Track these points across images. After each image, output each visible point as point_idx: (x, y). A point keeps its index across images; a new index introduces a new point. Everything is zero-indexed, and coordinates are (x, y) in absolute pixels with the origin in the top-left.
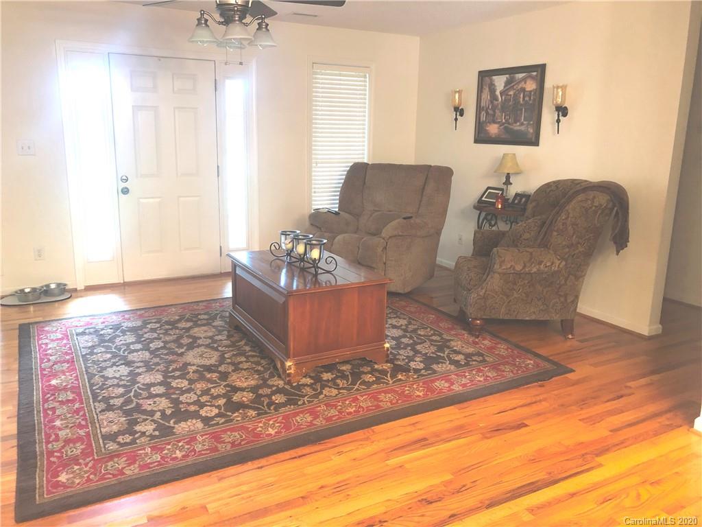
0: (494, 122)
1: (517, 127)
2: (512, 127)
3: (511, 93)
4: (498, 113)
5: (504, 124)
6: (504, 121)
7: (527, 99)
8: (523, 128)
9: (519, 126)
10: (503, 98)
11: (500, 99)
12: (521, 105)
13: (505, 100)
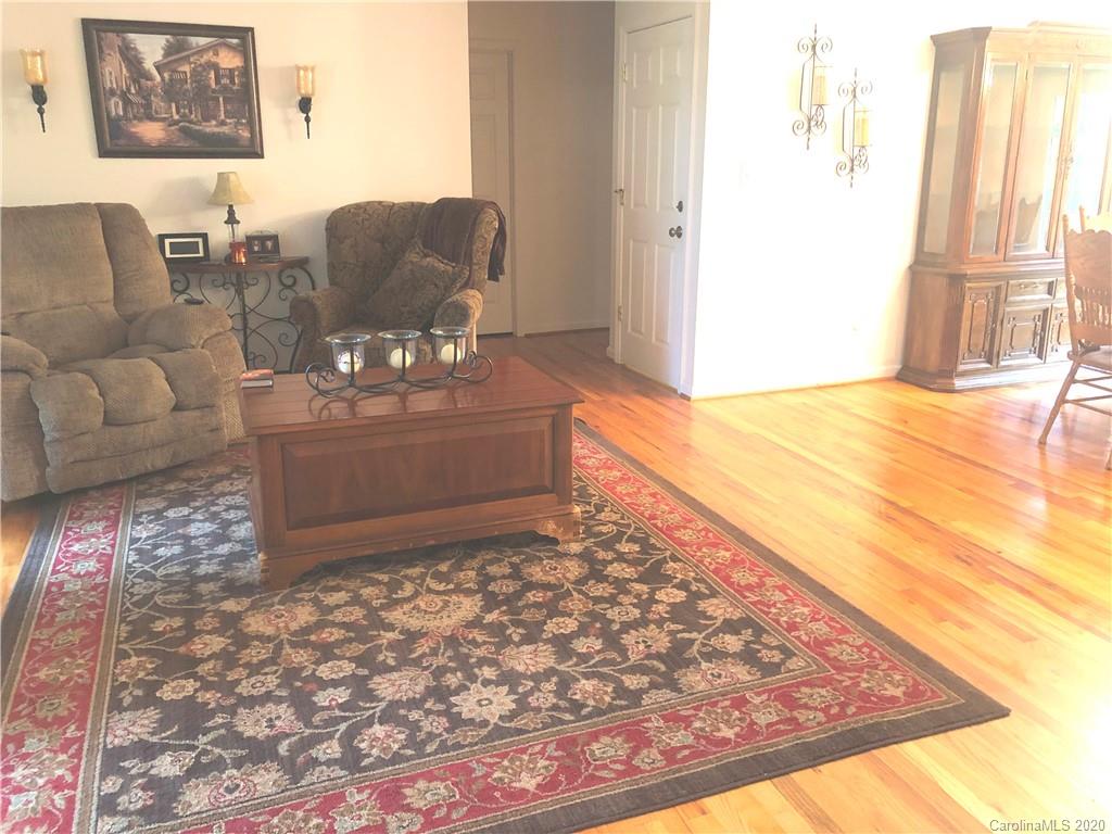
0: (151, 118)
1: (211, 127)
2: (197, 128)
3: (186, 68)
4: (157, 103)
5: (176, 123)
6: (176, 117)
7: (225, 81)
8: (225, 129)
9: (216, 126)
10: (166, 75)
11: (158, 78)
12: (214, 91)
13: (171, 80)
